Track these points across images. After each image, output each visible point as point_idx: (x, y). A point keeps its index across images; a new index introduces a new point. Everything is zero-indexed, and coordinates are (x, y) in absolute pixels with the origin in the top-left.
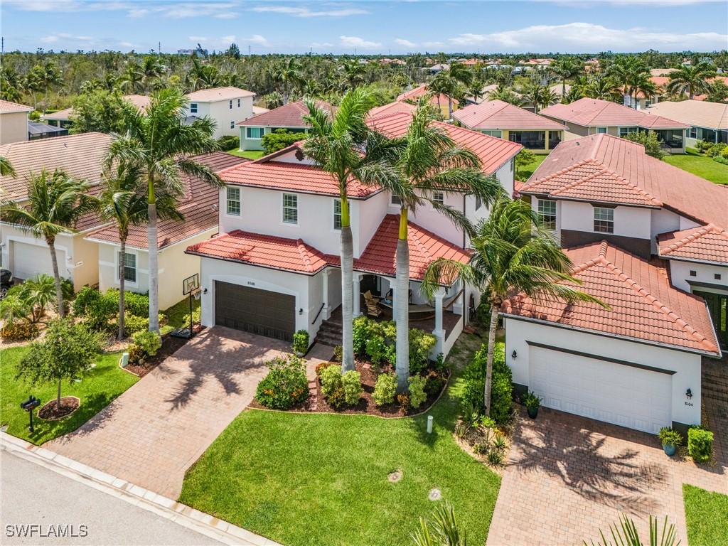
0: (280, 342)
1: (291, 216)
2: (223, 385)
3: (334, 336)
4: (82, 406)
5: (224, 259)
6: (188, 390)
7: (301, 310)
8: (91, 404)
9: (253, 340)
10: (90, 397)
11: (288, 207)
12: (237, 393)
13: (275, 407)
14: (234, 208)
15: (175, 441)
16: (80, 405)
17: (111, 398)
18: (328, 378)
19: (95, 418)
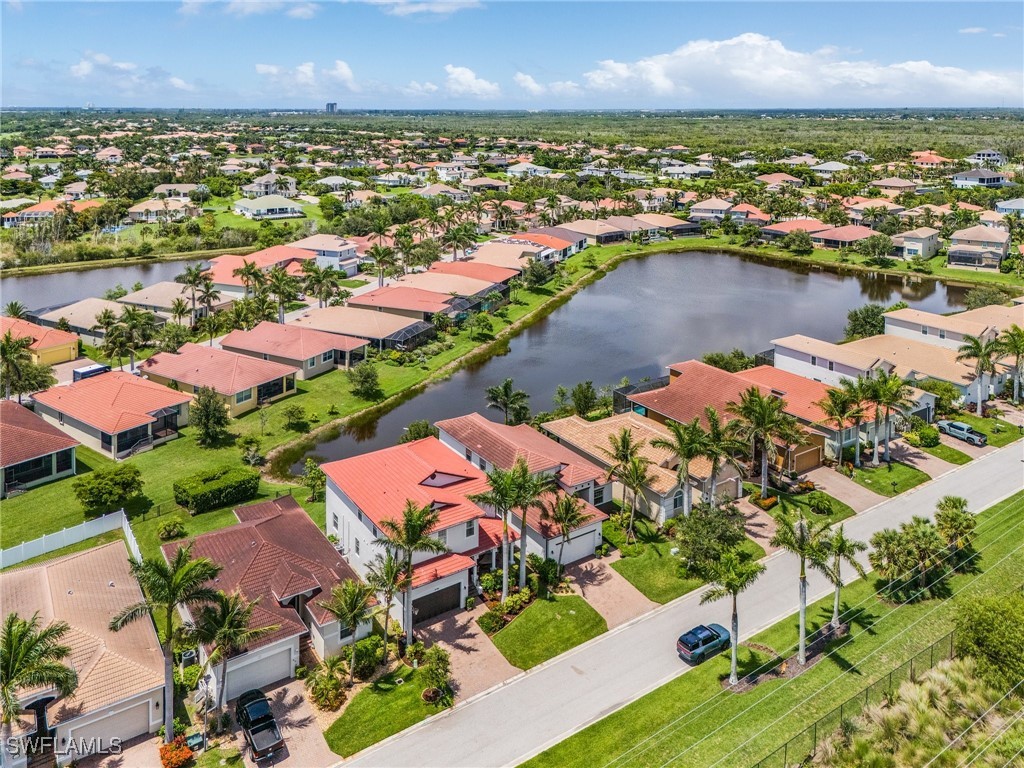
0: (452, 612)
2: (468, 637)
7: (465, 587)
12: (476, 636)
13: (499, 629)
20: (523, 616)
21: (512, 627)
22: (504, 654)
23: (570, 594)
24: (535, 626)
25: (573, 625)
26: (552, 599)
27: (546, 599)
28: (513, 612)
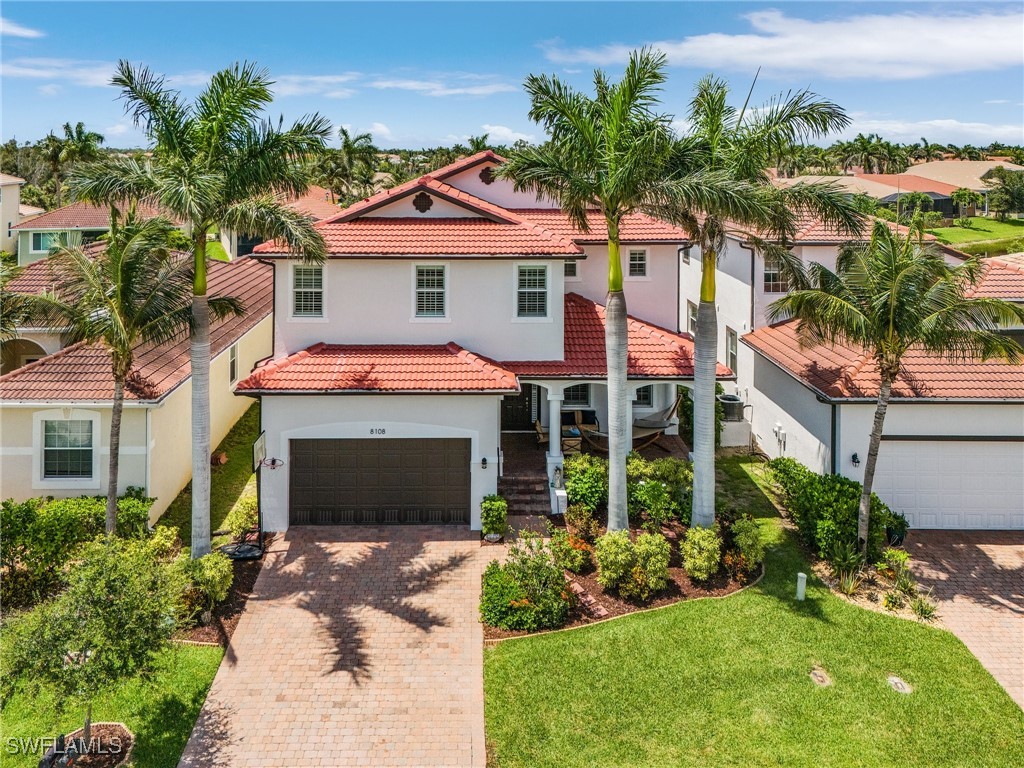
0: (437, 529)
1: (431, 302)
2: (402, 617)
3: (528, 497)
4: (139, 736)
5: (326, 393)
6: (343, 642)
7: (484, 461)
8: (158, 726)
9: (382, 534)
10: (142, 713)
11: (425, 290)
12: (440, 624)
13: (541, 627)
14: (309, 302)
15: (409, 739)
16: (133, 736)
17: (194, 701)
18: (617, 554)
19: (190, 748)
20: (664, 620)
21: (595, 638)
22: (494, 721)
23: (907, 614)
24: (691, 670)
25: (881, 733)
26: (811, 608)
27: (787, 597)
28: (628, 591)
